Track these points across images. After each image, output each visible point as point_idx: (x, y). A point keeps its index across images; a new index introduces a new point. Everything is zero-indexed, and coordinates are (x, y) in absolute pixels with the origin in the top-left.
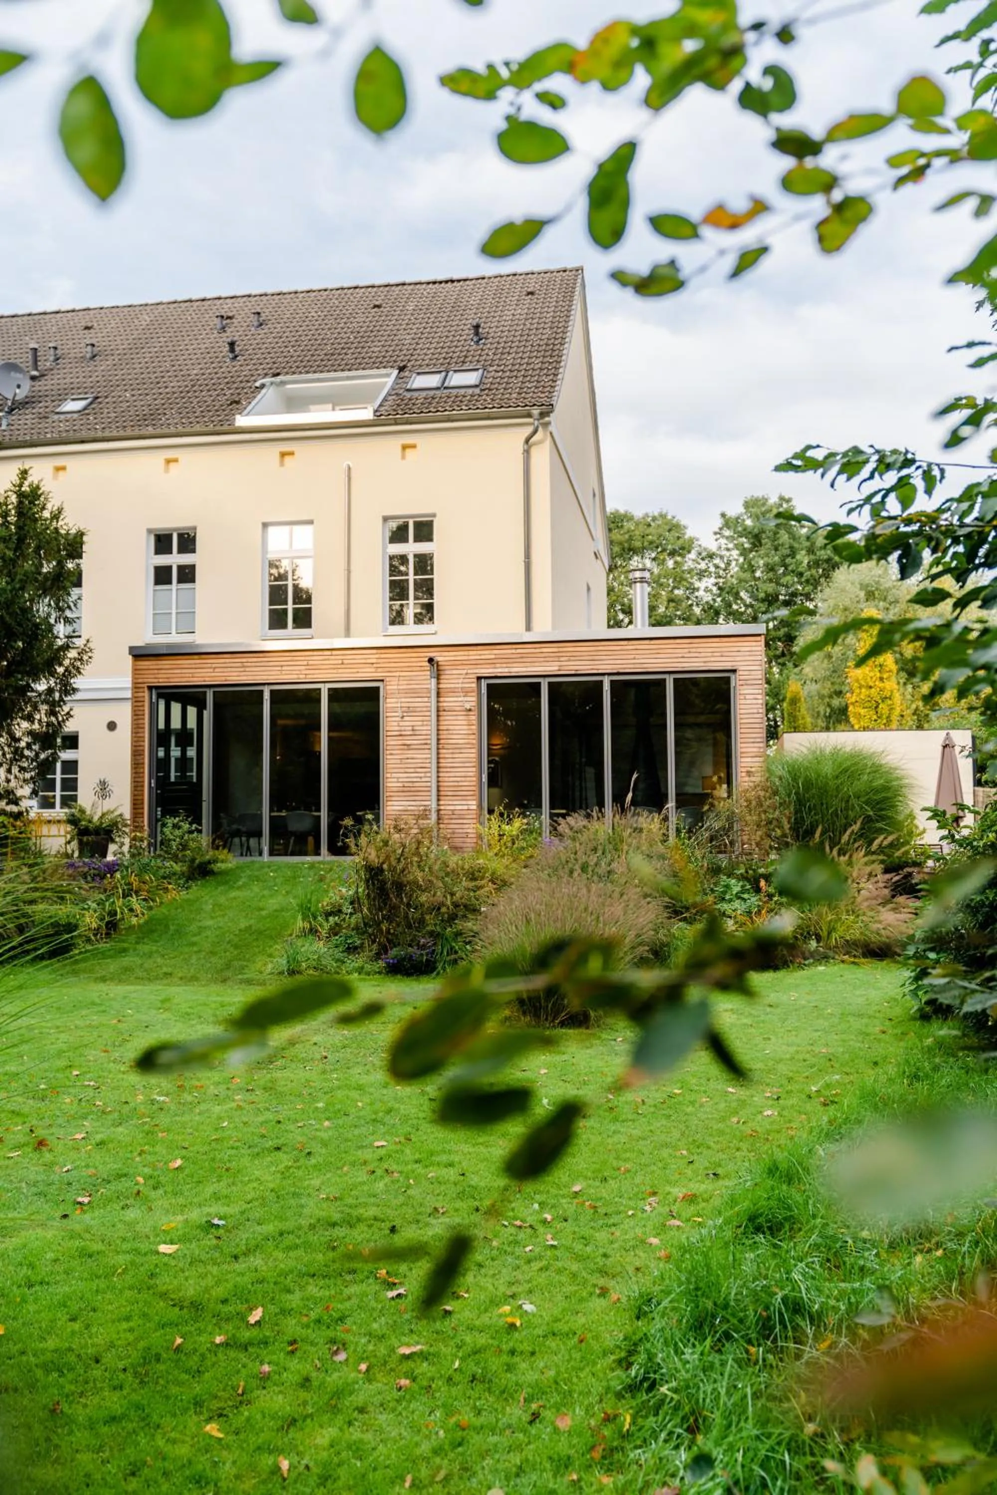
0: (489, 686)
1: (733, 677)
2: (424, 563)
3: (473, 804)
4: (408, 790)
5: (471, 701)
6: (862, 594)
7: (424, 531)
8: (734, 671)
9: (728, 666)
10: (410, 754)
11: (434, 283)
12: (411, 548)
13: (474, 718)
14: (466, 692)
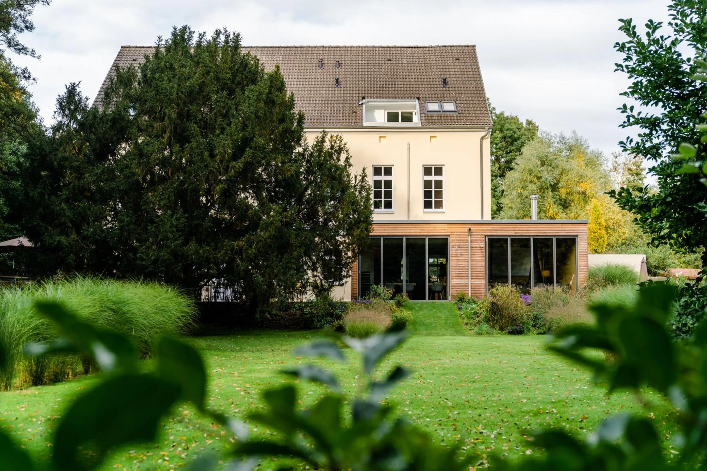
0: (489, 239)
1: (577, 238)
2: (439, 184)
3: (483, 282)
4: (459, 276)
5: (483, 245)
6: (539, 163)
7: (439, 171)
8: (577, 236)
9: (575, 234)
10: (460, 263)
11: (409, 47)
12: (433, 178)
13: (484, 250)
14: (481, 241)
